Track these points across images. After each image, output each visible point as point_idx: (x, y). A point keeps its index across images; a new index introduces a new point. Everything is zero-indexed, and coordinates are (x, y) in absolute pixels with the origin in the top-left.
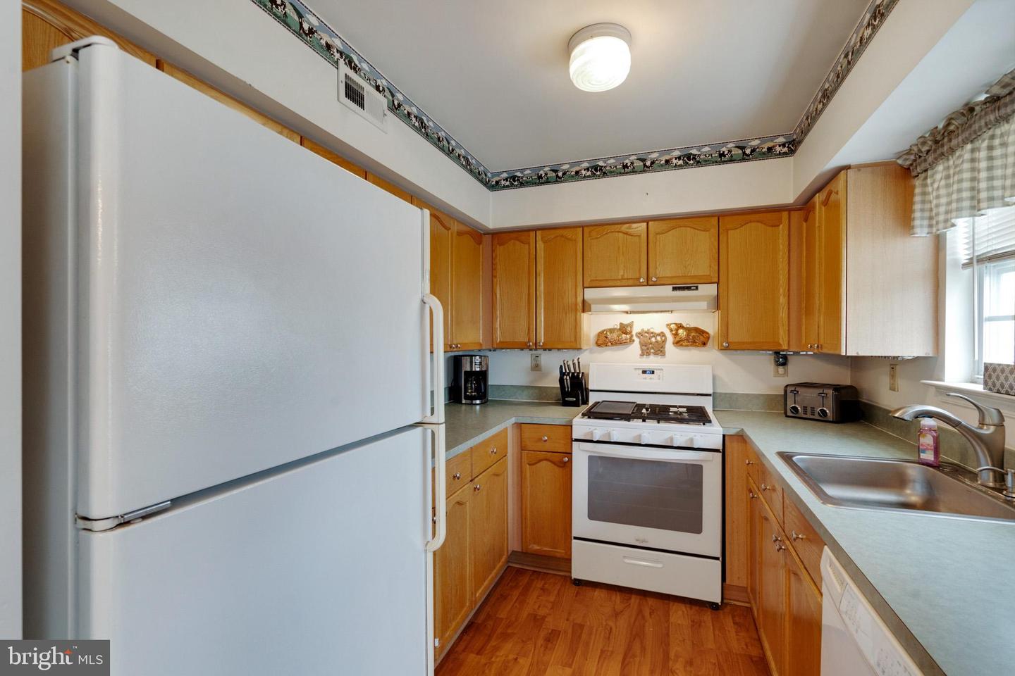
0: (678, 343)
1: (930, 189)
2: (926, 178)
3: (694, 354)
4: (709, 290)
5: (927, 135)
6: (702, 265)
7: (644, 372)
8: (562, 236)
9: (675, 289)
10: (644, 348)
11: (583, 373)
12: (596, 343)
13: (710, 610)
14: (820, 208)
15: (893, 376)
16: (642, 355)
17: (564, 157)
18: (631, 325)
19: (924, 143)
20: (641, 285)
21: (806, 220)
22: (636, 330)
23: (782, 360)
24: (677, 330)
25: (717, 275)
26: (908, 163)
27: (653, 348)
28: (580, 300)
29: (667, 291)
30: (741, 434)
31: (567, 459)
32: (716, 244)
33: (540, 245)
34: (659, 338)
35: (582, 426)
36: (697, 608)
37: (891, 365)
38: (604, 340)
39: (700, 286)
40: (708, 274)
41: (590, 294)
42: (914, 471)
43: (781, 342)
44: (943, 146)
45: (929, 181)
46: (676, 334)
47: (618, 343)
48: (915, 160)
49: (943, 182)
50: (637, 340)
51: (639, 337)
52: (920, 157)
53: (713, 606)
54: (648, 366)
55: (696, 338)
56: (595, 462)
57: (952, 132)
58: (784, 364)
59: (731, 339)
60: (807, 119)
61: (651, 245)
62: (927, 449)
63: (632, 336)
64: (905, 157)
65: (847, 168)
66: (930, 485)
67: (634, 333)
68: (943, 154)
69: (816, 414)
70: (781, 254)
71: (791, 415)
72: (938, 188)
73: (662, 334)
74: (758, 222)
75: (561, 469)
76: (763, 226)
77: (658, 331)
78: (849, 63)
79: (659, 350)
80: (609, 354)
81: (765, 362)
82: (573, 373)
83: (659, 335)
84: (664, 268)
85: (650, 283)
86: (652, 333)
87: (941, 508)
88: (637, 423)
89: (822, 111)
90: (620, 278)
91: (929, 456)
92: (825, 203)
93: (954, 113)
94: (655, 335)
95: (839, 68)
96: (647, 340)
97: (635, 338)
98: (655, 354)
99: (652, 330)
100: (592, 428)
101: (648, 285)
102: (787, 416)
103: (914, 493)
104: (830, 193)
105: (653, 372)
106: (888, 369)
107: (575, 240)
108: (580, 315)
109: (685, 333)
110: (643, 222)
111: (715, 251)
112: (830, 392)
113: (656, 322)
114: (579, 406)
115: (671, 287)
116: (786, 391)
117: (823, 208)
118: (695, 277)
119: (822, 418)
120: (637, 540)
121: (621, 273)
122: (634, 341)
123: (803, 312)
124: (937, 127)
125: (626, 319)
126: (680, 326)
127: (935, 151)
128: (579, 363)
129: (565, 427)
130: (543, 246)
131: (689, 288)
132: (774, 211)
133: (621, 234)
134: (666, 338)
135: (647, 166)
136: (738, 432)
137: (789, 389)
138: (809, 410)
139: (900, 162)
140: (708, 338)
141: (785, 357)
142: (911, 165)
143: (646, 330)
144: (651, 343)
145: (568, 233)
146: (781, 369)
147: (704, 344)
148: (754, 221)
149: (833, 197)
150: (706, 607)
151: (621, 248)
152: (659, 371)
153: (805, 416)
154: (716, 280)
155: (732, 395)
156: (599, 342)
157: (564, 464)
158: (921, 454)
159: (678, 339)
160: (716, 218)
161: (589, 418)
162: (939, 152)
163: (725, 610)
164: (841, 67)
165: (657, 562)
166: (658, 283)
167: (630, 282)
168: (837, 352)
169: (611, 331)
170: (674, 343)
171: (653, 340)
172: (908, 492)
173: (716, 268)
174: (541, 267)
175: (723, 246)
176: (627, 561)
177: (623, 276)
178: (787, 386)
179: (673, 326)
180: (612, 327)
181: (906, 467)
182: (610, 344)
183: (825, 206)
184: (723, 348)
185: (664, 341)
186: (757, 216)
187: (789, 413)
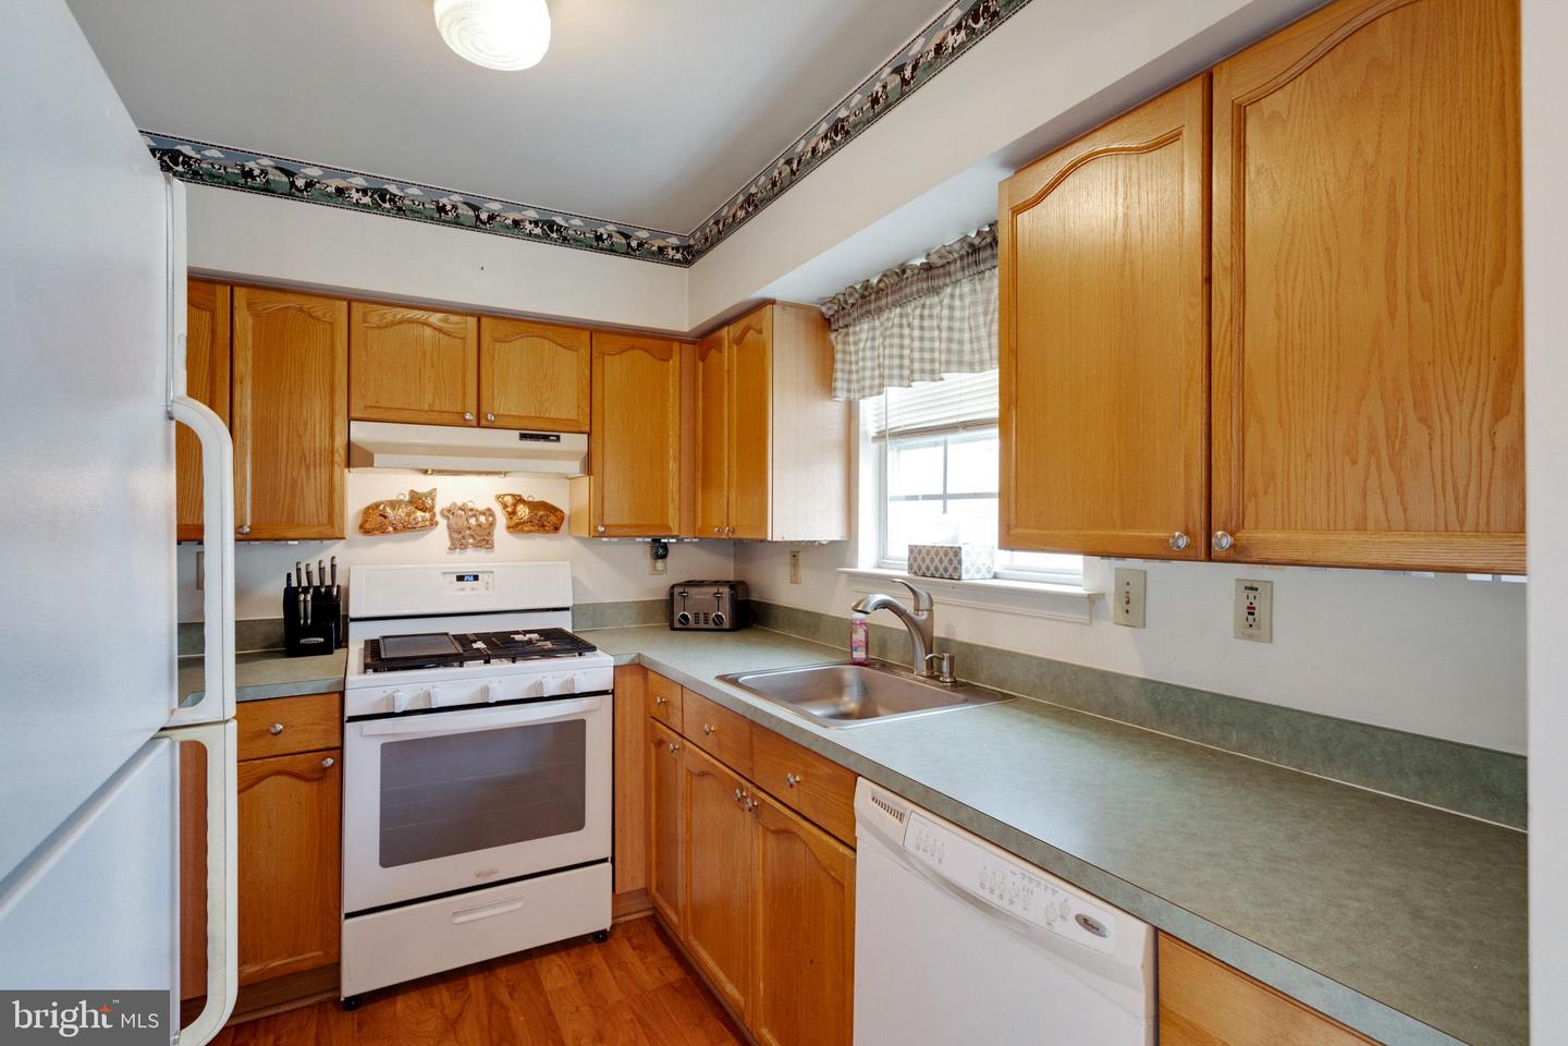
0: (515, 527)
1: (852, 348)
2: (847, 334)
3: (541, 544)
4: (575, 443)
5: (858, 287)
6: (566, 405)
7: (460, 578)
8: (301, 310)
9: (523, 437)
10: (455, 535)
11: (338, 586)
12: (361, 527)
13: (596, 945)
14: (729, 345)
15: (795, 565)
16: (453, 548)
17: (314, 155)
18: (432, 494)
19: (851, 295)
20: (466, 424)
21: (703, 359)
22: (441, 504)
23: (660, 551)
24: (515, 505)
25: (588, 422)
26: (831, 312)
27: (472, 536)
28: (340, 442)
29: (510, 439)
30: (637, 662)
31: (330, 761)
32: (588, 372)
33: (244, 319)
34: (482, 519)
35: (366, 690)
36: (578, 950)
37: (792, 552)
38: (376, 522)
39: (562, 435)
40: (576, 418)
41: (361, 432)
42: (850, 674)
43: (671, 524)
44: (870, 302)
45: (851, 339)
46: (513, 513)
47: (406, 527)
48: (837, 311)
49: (869, 344)
50: (443, 523)
51: (448, 518)
52: (843, 308)
53: (600, 937)
54: (465, 568)
55: (545, 519)
56: (395, 755)
57: (882, 290)
58: (664, 557)
59: (607, 522)
60: (717, 223)
61: (484, 357)
62: (859, 646)
63: (434, 515)
64: (829, 305)
65: (773, 302)
66: (866, 690)
67: (437, 510)
68: (869, 312)
69: (711, 621)
70: (671, 400)
71: (680, 626)
72: (864, 349)
73: (489, 512)
74: (644, 350)
75: (315, 785)
76: (649, 356)
77: (481, 507)
78: (793, 173)
79: (484, 539)
80: (387, 549)
81: (639, 552)
82: (317, 589)
83: (483, 513)
84: (506, 401)
85: (483, 422)
86: (471, 510)
87: (880, 710)
88: (474, 668)
89: (743, 221)
90: (426, 408)
91: (860, 655)
92: (739, 341)
93: (888, 270)
94: (475, 513)
95: (776, 173)
96: (462, 522)
97: (438, 518)
98: (477, 546)
99: (470, 505)
100: (389, 690)
101: (479, 425)
102: (673, 629)
103: (850, 702)
104: (748, 329)
105: (476, 578)
106: (787, 558)
107: (331, 324)
108: (342, 474)
109: (527, 511)
110: (472, 315)
111: (586, 383)
112: (726, 591)
113: (478, 492)
114: (331, 652)
115: (517, 433)
116: (672, 595)
117: (735, 347)
118: (554, 420)
119: (717, 628)
120: (478, 875)
121: (428, 398)
122: (437, 523)
123: (699, 483)
124: (868, 281)
125: (423, 484)
126: (519, 500)
127: (862, 306)
128: (333, 566)
129: (325, 697)
130: (250, 322)
131: (546, 438)
132: (662, 339)
133: (428, 331)
134: (494, 519)
135: (483, 222)
136: (633, 660)
137: (676, 590)
138: (702, 617)
139: (824, 309)
140: (562, 519)
141: (665, 547)
142: (833, 316)
143: (460, 504)
144: (470, 528)
145: (318, 307)
146: (660, 564)
147: (557, 529)
148: (638, 348)
149: (751, 335)
150: (590, 943)
151: (429, 355)
152: (486, 575)
153: (696, 626)
154: (588, 429)
155: (595, 605)
156: (367, 526)
157: (326, 772)
158: (854, 653)
159: (516, 520)
160: (588, 333)
161: (375, 671)
162: (865, 309)
163: (616, 936)
164: (780, 174)
165: (515, 900)
166: (496, 424)
167: (447, 418)
168: (761, 537)
169: (393, 504)
170: (508, 528)
171: (473, 521)
172: (846, 699)
173: (588, 410)
174: (244, 366)
175: (597, 378)
176: (459, 919)
177: (431, 405)
178: (673, 587)
179: (509, 500)
180: (394, 498)
181: (842, 671)
182: (391, 529)
183: (737, 345)
184: (597, 534)
185: (492, 525)
186: (643, 341)
187: (677, 625)
